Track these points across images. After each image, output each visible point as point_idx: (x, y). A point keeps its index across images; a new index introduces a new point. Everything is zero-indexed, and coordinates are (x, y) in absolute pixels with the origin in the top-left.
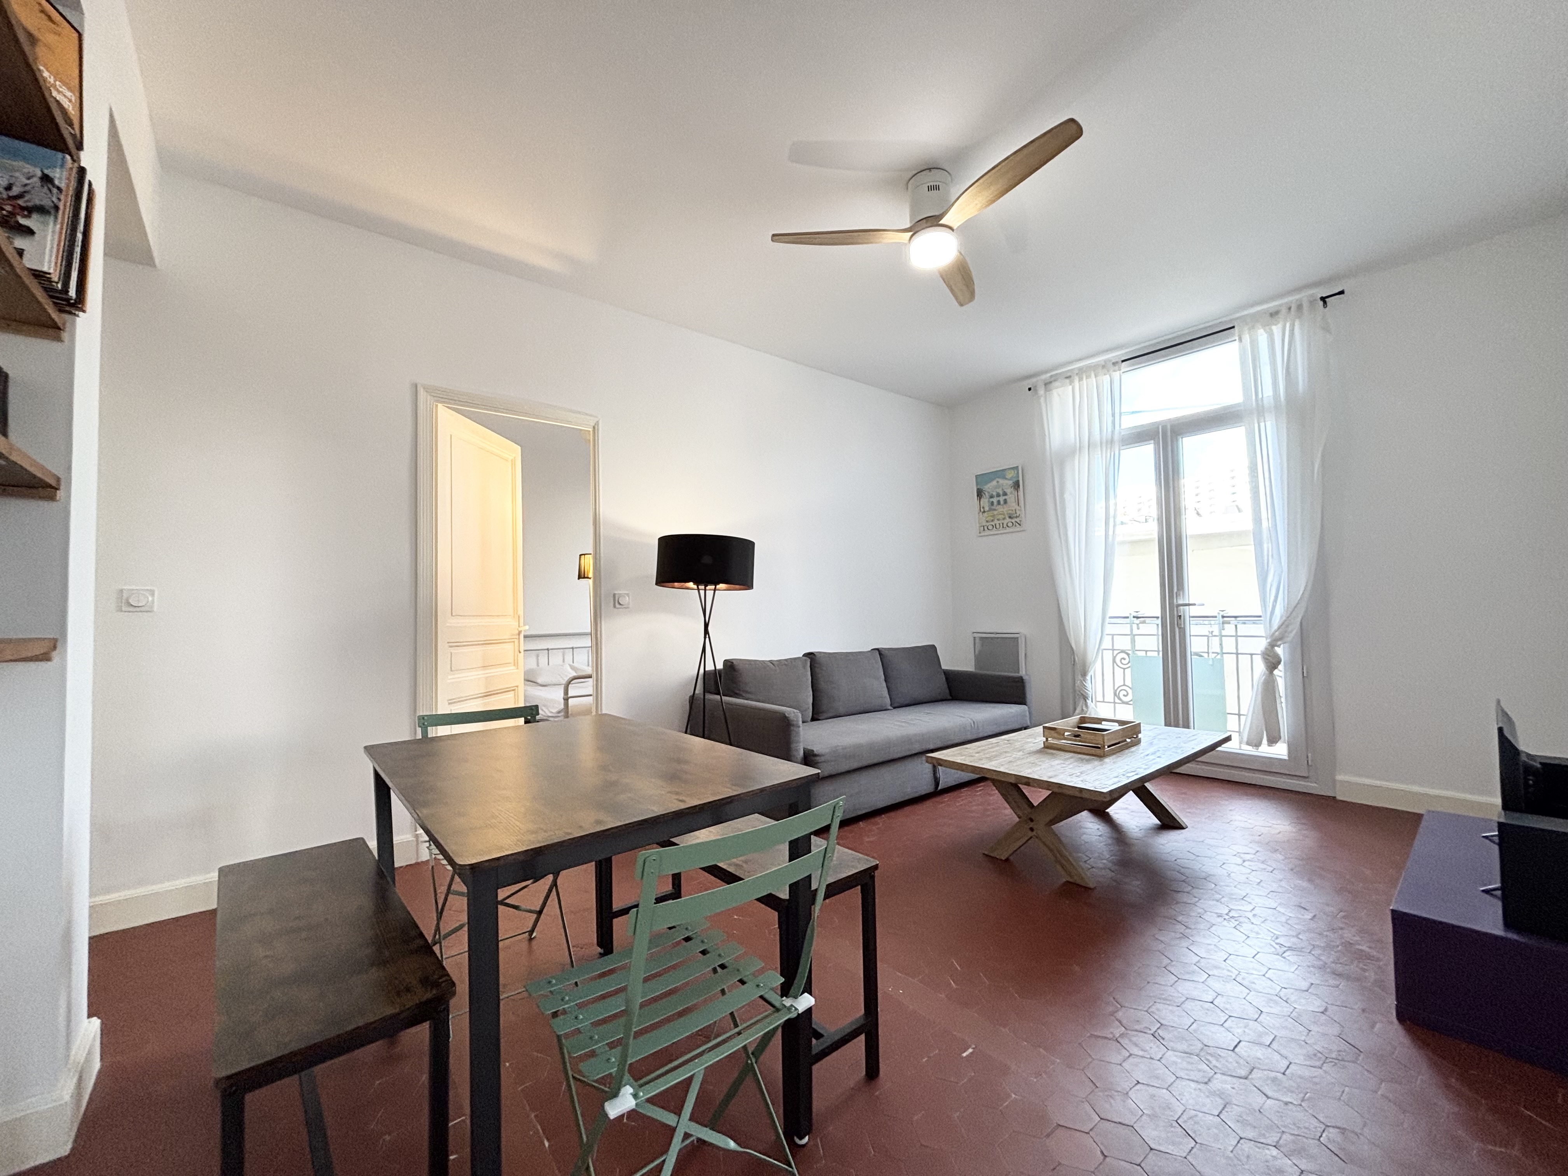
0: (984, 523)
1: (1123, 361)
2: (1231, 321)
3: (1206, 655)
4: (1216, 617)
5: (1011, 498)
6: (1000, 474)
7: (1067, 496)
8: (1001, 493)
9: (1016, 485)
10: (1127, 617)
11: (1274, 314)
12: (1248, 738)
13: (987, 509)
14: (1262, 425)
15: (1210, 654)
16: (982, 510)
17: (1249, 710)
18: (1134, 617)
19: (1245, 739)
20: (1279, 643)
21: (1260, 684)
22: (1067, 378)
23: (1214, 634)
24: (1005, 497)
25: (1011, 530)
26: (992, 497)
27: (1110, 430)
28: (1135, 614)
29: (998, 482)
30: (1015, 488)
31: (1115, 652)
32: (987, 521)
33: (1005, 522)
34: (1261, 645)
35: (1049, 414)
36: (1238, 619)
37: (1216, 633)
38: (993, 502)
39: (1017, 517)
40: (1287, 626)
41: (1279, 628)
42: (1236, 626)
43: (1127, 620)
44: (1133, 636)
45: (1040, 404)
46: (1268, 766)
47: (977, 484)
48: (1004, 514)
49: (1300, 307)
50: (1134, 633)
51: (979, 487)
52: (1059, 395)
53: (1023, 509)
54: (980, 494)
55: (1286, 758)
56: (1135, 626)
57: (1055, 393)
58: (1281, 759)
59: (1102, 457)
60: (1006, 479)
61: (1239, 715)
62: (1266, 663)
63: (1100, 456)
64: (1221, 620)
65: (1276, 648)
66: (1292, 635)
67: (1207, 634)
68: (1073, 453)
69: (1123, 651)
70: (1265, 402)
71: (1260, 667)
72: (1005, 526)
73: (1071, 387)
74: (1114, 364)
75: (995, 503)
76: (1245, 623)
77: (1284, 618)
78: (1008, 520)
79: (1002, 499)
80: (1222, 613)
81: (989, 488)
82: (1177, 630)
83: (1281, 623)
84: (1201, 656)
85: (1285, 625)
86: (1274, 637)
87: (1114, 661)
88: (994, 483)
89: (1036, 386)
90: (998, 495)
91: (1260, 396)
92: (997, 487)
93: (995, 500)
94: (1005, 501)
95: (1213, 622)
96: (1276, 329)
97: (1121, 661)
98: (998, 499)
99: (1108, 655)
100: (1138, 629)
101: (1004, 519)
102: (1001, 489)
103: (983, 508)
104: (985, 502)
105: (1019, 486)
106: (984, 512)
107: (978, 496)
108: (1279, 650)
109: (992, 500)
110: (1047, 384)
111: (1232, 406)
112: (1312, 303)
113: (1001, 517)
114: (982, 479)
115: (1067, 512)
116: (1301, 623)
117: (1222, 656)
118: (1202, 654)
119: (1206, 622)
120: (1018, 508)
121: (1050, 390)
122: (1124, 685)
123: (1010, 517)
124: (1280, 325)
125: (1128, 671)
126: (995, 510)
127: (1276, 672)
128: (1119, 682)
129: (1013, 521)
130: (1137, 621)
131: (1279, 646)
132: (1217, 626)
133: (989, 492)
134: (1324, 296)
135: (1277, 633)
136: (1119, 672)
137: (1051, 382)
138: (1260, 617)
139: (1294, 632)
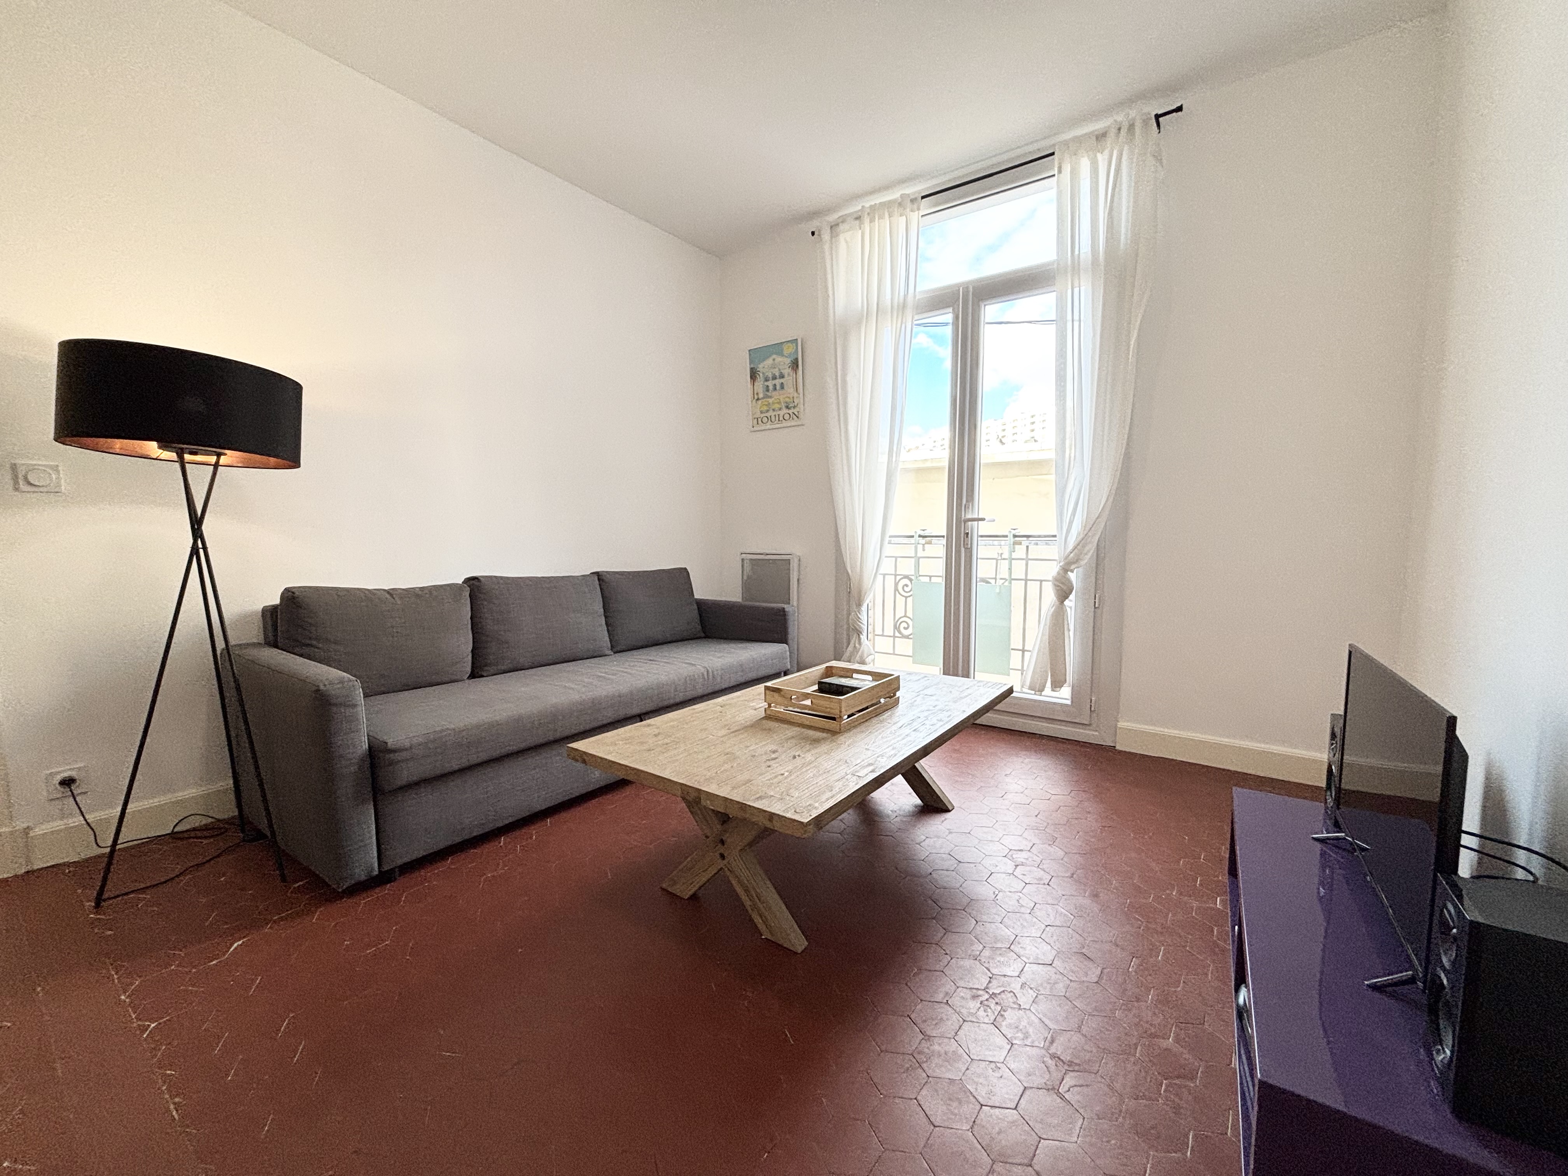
0: (758, 415)
1: (923, 197)
2: (1051, 147)
3: (993, 581)
4: (1007, 536)
5: (788, 381)
6: (777, 348)
7: (849, 378)
8: (777, 374)
9: (795, 365)
10: (912, 537)
11: (1101, 136)
12: (1031, 683)
13: (761, 396)
14: (1076, 290)
15: (998, 580)
16: (756, 397)
17: (1035, 645)
18: (920, 536)
19: (1028, 683)
20: (1072, 567)
21: (1048, 618)
22: (857, 219)
23: (1003, 556)
24: (782, 380)
25: (789, 424)
26: (767, 380)
27: (902, 294)
28: (922, 533)
29: (774, 360)
30: (793, 368)
31: (898, 578)
32: (762, 412)
33: (781, 413)
34: (1052, 570)
35: (835, 267)
36: (1030, 539)
37: (1006, 556)
38: (768, 386)
39: (794, 407)
40: (1084, 547)
41: (1075, 548)
42: (1027, 547)
43: (912, 540)
44: (918, 559)
45: (823, 252)
46: (1049, 713)
47: (751, 362)
48: (779, 403)
49: (1131, 127)
50: (919, 555)
51: (752, 366)
52: (847, 242)
53: (801, 395)
54: (754, 375)
55: (1069, 702)
56: (920, 547)
57: (842, 238)
58: (1062, 705)
59: (892, 328)
60: (783, 355)
61: (1023, 651)
62: (1058, 590)
63: (890, 328)
64: (1012, 540)
65: (1069, 573)
66: (1088, 557)
67: (996, 556)
68: (859, 323)
69: (906, 577)
70: (1082, 256)
71: (1050, 596)
72: (781, 418)
73: (860, 231)
74: (913, 201)
75: (771, 388)
76: (1037, 544)
77: (1082, 536)
78: (785, 411)
79: (778, 382)
80: (1013, 532)
81: (765, 367)
82: (963, 550)
83: (1076, 542)
84: (988, 582)
85: (1081, 545)
86: (1067, 561)
87: (896, 589)
88: (769, 361)
89: (820, 231)
90: (774, 378)
91: (1077, 252)
92: (773, 367)
93: (770, 384)
94: (782, 386)
95: (1003, 543)
96: (1102, 159)
97: (903, 588)
98: (774, 382)
99: (890, 581)
100: (924, 550)
101: (780, 409)
102: (777, 369)
103: (757, 394)
104: (760, 385)
105: (797, 366)
106: (758, 399)
107: (751, 377)
108: (1072, 576)
109: (766, 383)
110: (833, 227)
111: (1043, 265)
112: (1145, 122)
113: (777, 406)
114: (757, 355)
115: (849, 399)
116: (1098, 545)
117: (1010, 583)
118: (990, 580)
119: (996, 543)
120: (796, 395)
121: (837, 235)
122: (905, 616)
123: (787, 407)
124: (1106, 152)
125: (910, 600)
126: (771, 397)
127: (1067, 603)
128: (900, 613)
129: (790, 412)
130: (922, 541)
131: (1072, 571)
132: (1007, 547)
133: (763, 373)
134: (1160, 112)
135: (1072, 555)
136: (900, 600)
137: (837, 225)
138: (1055, 536)
139: (1090, 554)
